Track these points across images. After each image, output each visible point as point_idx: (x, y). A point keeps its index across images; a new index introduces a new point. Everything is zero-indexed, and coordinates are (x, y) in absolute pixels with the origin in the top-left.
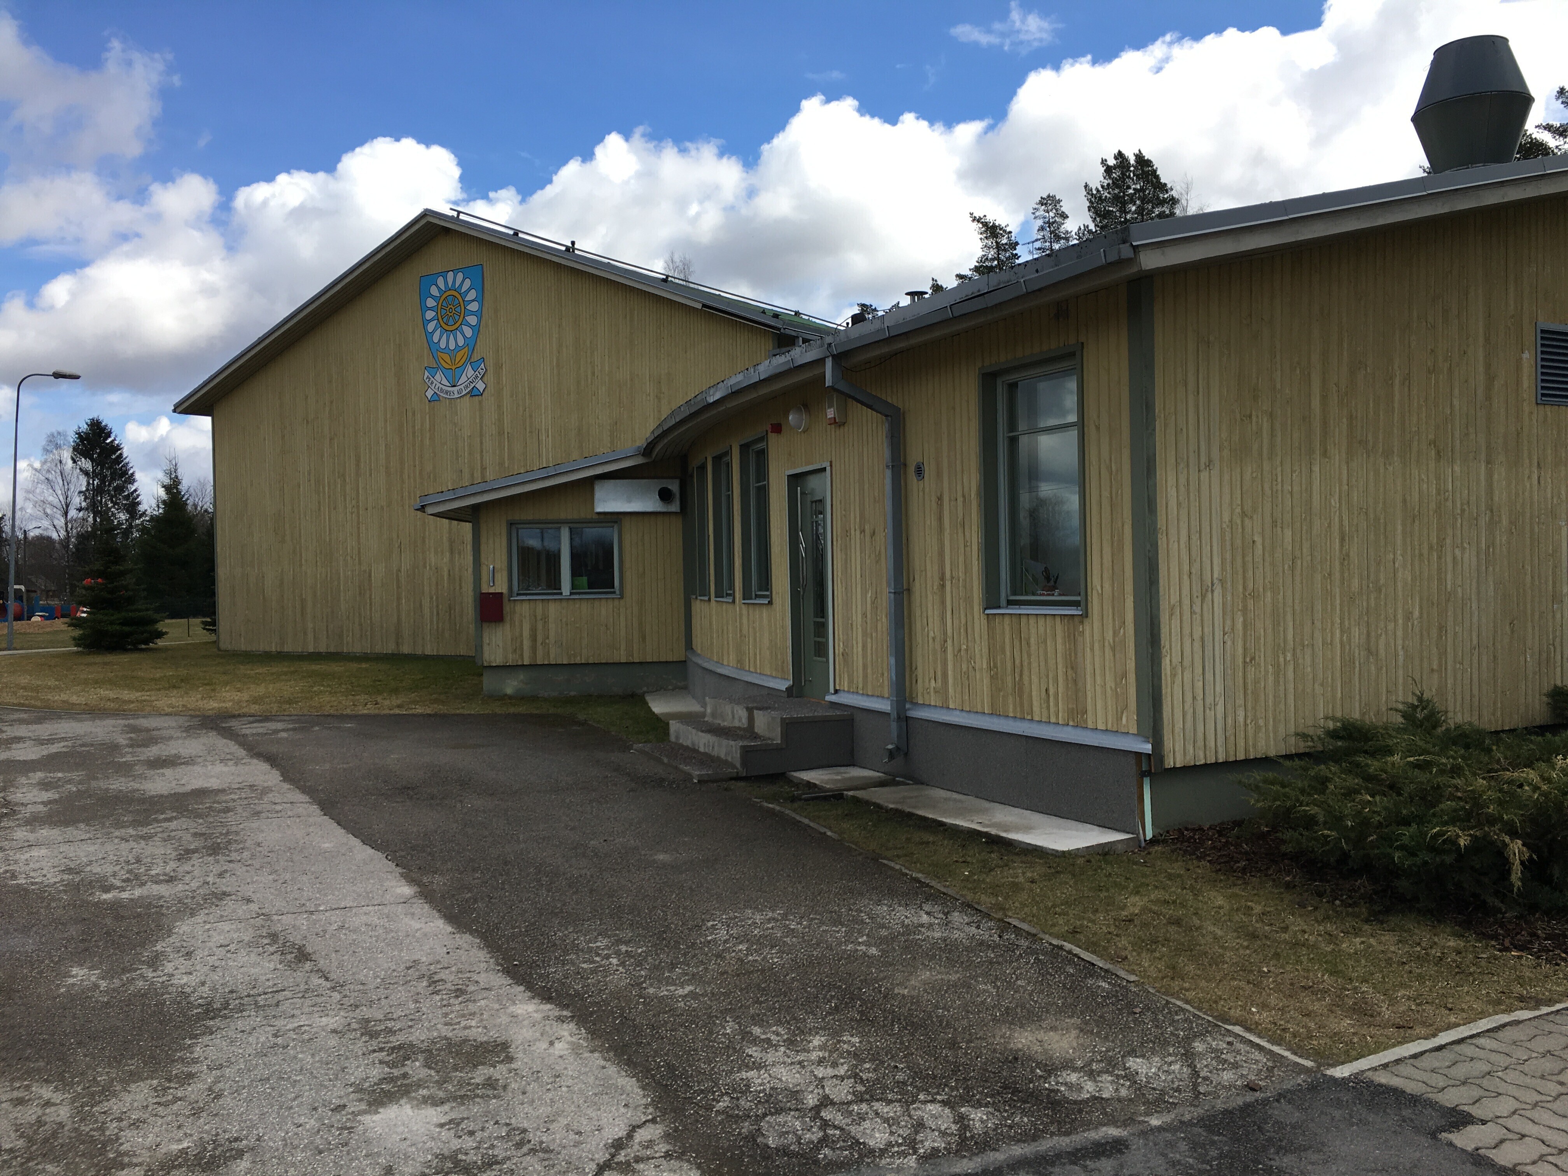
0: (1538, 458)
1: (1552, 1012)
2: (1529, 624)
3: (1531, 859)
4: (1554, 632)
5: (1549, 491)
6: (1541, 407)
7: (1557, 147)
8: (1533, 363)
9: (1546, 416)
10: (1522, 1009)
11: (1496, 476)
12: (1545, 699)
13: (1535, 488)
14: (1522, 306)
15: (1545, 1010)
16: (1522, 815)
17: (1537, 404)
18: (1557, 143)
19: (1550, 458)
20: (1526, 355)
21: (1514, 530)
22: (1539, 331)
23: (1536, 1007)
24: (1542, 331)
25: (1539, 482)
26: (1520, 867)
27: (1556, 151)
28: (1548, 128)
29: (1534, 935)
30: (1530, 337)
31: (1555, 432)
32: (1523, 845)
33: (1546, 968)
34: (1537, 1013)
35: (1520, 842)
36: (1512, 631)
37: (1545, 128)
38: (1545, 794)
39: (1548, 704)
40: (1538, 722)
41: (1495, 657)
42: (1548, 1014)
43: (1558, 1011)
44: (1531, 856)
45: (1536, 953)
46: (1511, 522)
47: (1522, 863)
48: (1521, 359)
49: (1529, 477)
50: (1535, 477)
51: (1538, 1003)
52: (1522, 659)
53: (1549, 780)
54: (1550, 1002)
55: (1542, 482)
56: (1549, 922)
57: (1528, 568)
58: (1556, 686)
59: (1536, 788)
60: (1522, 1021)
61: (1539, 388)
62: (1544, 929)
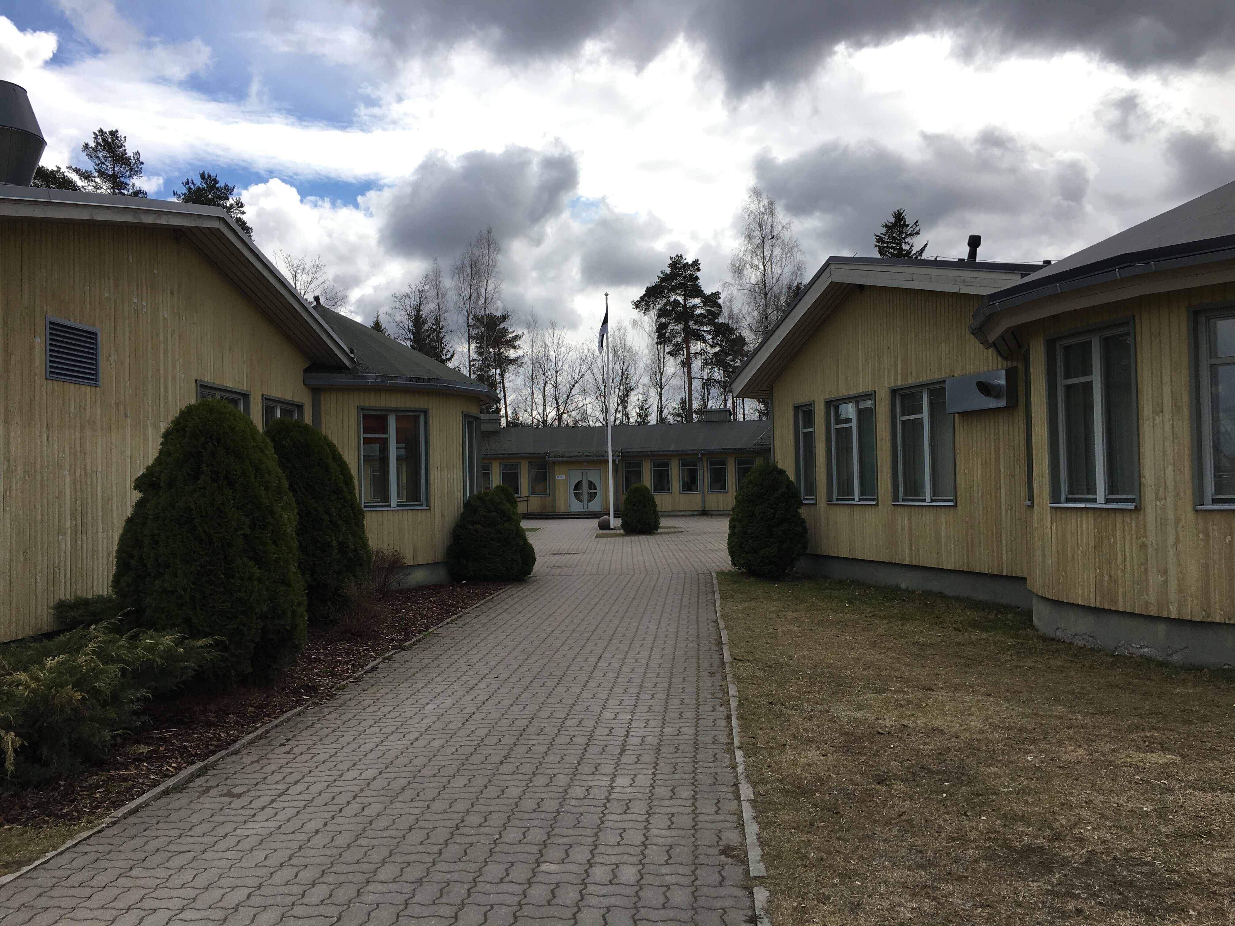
0: (47, 421)
1: (30, 870)
2: (40, 552)
3: (22, 746)
4: (59, 557)
5: (56, 447)
6: (50, 382)
7: (83, 187)
8: (43, 346)
9: (53, 390)
10: (5, 874)
11: (12, 434)
12: (51, 611)
13: (45, 443)
14: (35, 301)
15: (25, 869)
16: (16, 711)
17: (47, 379)
18: (84, 185)
19: (56, 422)
20: (38, 340)
21: (27, 478)
22: (48, 323)
23: (18, 869)
24: (51, 323)
25: (48, 440)
26: (13, 754)
27: (82, 189)
28: (77, 171)
29: (24, 808)
30: (41, 326)
31: (61, 402)
32: (15, 736)
33: (31, 833)
34: (18, 874)
35: (13, 734)
36: (25, 559)
37: (74, 171)
38: (33, 691)
39: (54, 615)
40: (46, 629)
41: (10, 581)
42: (27, 872)
43: (36, 867)
44: (23, 743)
45: (25, 822)
46: (25, 471)
47: (15, 750)
48: (34, 342)
49: (40, 436)
50: (45, 436)
51: (20, 864)
52: (33, 580)
53: (37, 679)
54: (30, 861)
55: (50, 439)
56: (37, 793)
57: (38, 506)
58: (60, 600)
59: (27, 687)
60: (4, 885)
61: (48, 367)
62: (33, 800)
